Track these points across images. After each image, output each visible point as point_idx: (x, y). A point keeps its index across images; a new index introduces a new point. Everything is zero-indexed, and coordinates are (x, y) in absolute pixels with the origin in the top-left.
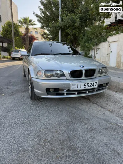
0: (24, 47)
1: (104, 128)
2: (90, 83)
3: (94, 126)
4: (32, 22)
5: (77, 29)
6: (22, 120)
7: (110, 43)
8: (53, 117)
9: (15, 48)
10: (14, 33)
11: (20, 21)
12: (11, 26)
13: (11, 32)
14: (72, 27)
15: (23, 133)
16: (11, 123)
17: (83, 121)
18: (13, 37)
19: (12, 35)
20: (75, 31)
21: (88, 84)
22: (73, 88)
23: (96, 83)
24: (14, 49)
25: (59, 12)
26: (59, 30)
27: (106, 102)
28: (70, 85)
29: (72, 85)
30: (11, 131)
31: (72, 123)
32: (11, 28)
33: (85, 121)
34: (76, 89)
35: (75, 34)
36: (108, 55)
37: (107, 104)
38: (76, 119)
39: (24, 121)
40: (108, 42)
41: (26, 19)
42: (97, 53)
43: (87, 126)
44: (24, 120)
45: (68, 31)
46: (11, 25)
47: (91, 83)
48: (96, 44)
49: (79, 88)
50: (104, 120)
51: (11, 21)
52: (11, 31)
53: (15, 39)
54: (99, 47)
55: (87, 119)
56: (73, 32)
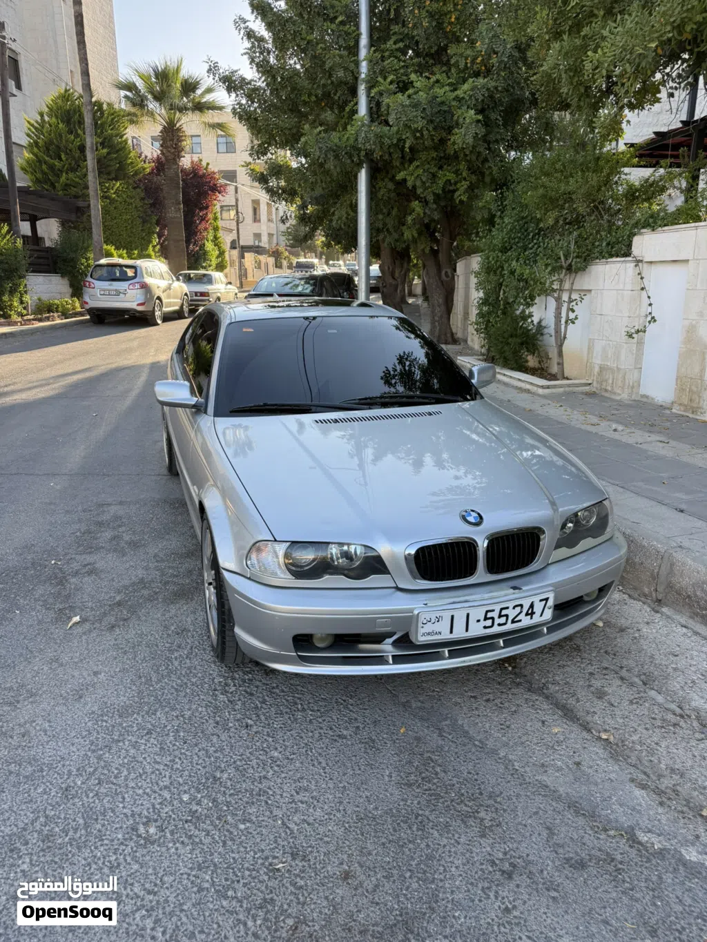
0: (155, 240)
1: (568, 860)
2: (511, 605)
3: (524, 849)
4: (199, 92)
5: (463, 166)
6: (181, 801)
7: (645, 269)
8: (331, 786)
9: (109, 255)
10: (99, 161)
11: (130, 87)
12: (81, 122)
13: (77, 154)
14: (435, 155)
15: (192, 882)
16: (133, 815)
17: (474, 814)
18: (91, 184)
19: (85, 175)
20: (451, 176)
21: (504, 612)
22: (429, 634)
23: (547, 599)
24: (103, 261)
25: (357, 64)
26: (360, 166)
27: (597, 684)
28: (411, 617)
29: (422, 619)
30: (136, 867)
31: (422, 828)
32: (77, 136)
33: (482, 814)
34: (446, 636)
35: (448, 192)
36: (630, 336)
37: (600, 695)
38: (438, 797)
39: (195, 808)
40: (638, 262)
41: (164, 76)
42: (572, 316)
43: (492, 847)
44: (193, 798)
45: (411, 175)
46: (81, 116)
47: (521, 606)
48: (570, 265)
49: (459, 633)
50: (574, 806)
51: (79, 89)
52: (82, 148)
53: (104, 197)
54: (583, 281)
55: (491, 802)
56: (441, 183)
